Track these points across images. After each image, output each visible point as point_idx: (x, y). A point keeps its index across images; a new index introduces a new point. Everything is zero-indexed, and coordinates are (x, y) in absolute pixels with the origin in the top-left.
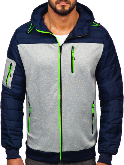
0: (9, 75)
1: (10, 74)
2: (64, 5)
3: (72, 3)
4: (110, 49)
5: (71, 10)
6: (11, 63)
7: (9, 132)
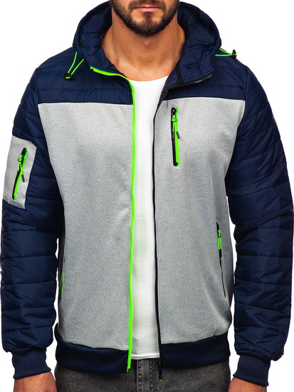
0: (20, 177)
1: (21, 173)
2: (149, 12)
3: (168, 7)
4: (260, 113)
5: (166, 22)
6: (25, 149)
7: (24, 311)
